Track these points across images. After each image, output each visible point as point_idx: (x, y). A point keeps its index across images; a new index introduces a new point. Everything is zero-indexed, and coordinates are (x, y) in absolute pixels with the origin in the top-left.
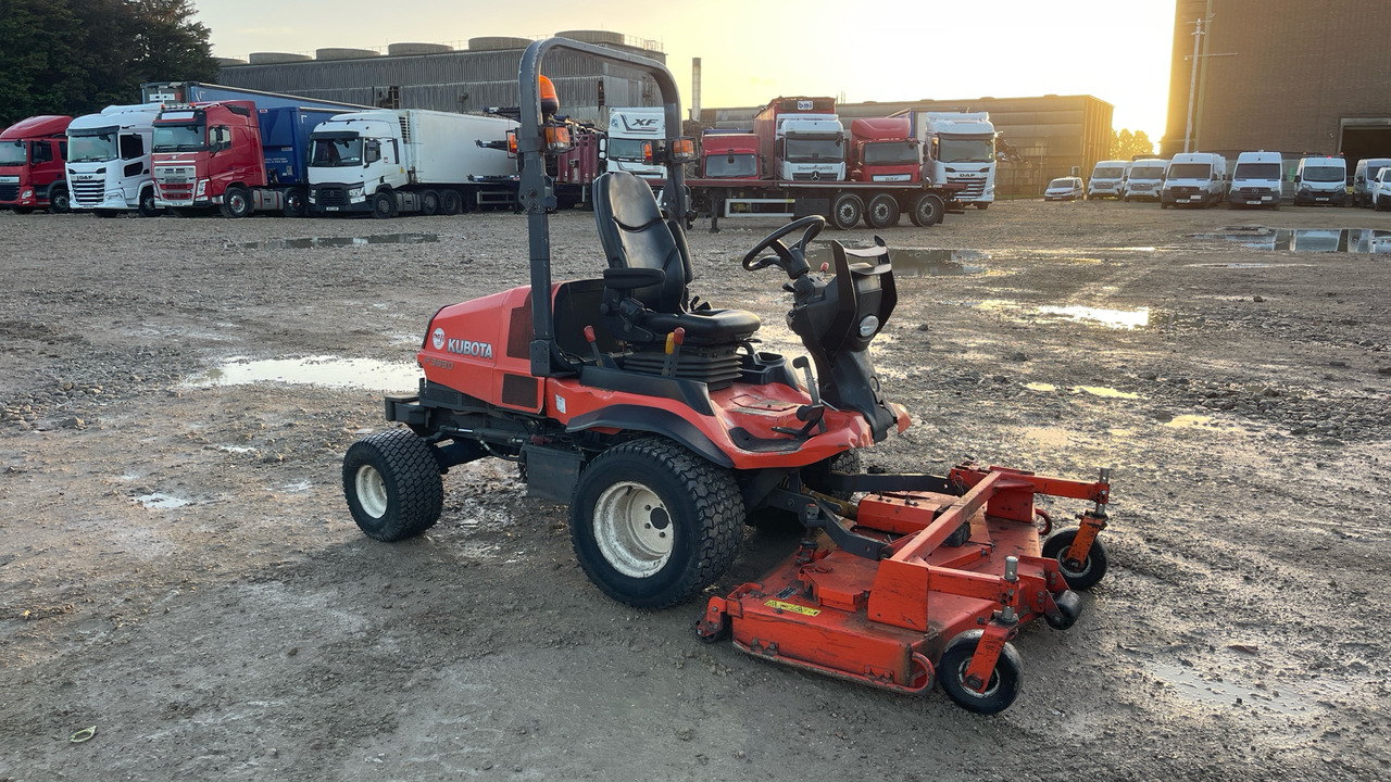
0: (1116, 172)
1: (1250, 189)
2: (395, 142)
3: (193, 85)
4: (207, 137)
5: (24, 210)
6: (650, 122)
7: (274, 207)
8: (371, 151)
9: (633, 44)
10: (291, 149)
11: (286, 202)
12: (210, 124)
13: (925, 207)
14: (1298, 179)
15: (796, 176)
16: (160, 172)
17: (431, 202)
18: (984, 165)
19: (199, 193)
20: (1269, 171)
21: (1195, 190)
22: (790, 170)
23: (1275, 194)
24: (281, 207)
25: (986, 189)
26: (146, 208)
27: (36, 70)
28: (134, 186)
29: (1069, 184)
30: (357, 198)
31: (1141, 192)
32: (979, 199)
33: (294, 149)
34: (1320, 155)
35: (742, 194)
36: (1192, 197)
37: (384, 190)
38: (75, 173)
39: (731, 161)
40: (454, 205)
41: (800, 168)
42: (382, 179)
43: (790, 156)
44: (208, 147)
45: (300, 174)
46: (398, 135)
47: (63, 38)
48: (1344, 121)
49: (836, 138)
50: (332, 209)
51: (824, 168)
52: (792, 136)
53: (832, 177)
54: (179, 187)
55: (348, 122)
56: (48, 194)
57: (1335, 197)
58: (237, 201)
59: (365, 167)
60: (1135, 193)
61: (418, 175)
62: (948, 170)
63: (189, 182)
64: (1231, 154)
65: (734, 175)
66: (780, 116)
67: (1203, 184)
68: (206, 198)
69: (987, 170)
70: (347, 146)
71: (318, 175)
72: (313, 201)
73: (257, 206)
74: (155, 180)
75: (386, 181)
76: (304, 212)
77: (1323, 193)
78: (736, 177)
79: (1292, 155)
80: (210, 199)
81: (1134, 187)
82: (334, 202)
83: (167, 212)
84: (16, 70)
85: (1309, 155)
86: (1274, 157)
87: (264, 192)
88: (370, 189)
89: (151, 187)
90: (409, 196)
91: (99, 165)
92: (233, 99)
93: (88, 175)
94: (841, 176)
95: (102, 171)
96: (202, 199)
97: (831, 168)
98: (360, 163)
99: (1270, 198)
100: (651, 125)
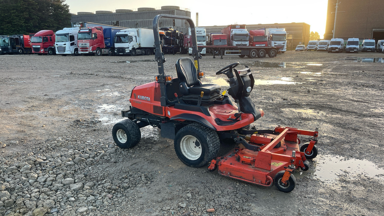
0: (314, 44)
1: (351, 48)
2: (136, 37)
3: (85, 22)
4: (92, 36)
5: (40, 54)
6: (200, 31)
7: (107, 53)
8: (130, 39)
9: (182, 10)
10: (110, 39)
11: (109, 52)
12: (93, 32)
13: (272, 52)
14: (363, 45)
15: (236, 45)
16: (80, 45)
17: (144, 52)
18: (284, 42)
19: (90, 50)
20: (356, 43)
21: (337, 48)
22: (235, 43)
23: (357, 49)
24: (108, 53)
25: (284, 48)
26: (76, 54)
27: (26, 17)
28: (73, 48)
29: (302, 47)
30: (127, 51)
31: (321, 49)
32: (282, 51)
33: (111, 39)
34: (367, 39)
35: (228, 49)
36: (336, 50)
37: (133, 49)
38: (58, 45)
39: (220, 41)
40: (149, 53)
41: (237, 43)
42: (133, 46)
43: (235, 40)
44: (92, 39)
45: (112, 45)
46: (137, 35)
47: (32, 8)
48: (373, 30)
49: (247, 35)
50: (121, 54)
51: (243, 43)
52: (235, 35)
53: (246, 45)
54: (85, 48)
55: (125, 32)
56: (47, 50)
57: (372, 50)
58: (99, 52)
59: (130, 43)
60: (320, 49)
61: (141, 45)
62: (275, 43)
63: (87, 47)
64: (346, 39)
65: (221, 45)
66: (232, 30)
67: (339, 47)
68: (92, 51)
69: (284, 43)
70: (125, 38)
71: (117, 45)
72: (116, 52)
73: (103, 53)
74: (79, 47)
75: (134, 47)
76: (114, 54)
77: (369, 49)
78: (222, 45)
79: (361, 39)
80: (93, 51)
81: (320, 47)
82: (121, 52)
83: (81, 55)
84: (20, 17)
85: (365, 39)
86: (357, 40)
87: (104, 49)
88: (130, 49)
89: (77, 48)
90: (139, 51)
91: (64, 43)
92: (97, 26)
93: (61, 45)
94: (248, 45)
95: (65, 44)
96: (91, 51)
97: (245, 43)
98: (128, 42)
99: (356, 50)
100: (201, 32)
